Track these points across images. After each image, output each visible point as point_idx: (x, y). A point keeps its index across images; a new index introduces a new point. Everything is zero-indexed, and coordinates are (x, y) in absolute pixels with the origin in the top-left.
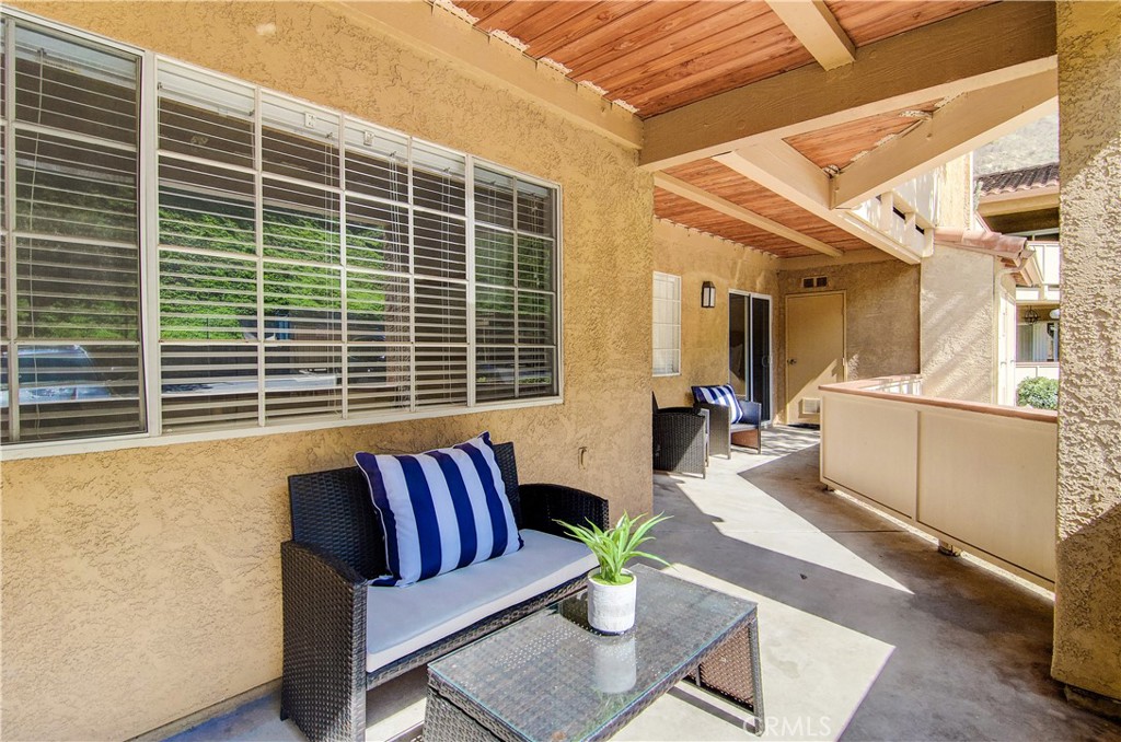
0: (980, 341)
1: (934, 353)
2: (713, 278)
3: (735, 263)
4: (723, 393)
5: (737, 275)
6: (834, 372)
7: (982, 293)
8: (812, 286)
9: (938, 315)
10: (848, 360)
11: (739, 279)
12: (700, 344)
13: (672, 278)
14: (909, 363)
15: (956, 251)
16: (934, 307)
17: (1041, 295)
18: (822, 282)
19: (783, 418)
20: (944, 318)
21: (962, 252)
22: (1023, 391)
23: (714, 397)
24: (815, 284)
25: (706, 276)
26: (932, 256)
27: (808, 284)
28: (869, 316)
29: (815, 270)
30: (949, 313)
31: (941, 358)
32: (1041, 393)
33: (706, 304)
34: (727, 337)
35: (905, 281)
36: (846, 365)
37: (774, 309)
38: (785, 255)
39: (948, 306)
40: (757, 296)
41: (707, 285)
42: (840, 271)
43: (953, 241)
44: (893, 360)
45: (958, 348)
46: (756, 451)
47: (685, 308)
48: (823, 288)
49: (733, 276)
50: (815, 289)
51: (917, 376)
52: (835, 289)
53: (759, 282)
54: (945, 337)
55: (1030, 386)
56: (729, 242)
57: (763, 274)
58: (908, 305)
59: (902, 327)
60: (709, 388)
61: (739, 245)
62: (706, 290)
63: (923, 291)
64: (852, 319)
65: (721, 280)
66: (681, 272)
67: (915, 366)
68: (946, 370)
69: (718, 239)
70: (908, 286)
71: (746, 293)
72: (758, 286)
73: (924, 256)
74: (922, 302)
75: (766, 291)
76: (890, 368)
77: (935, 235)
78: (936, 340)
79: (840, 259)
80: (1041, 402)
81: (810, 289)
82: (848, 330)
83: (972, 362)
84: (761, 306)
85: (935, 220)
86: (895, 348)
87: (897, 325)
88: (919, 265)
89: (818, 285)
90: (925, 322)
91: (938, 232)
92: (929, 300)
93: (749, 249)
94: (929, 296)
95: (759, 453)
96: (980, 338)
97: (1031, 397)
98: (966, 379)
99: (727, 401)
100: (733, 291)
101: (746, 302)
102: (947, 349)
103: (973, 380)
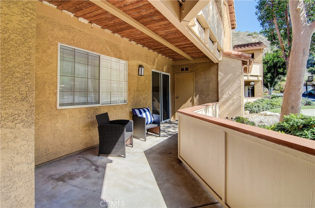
0: (237, 90)
1: (223, 94)
2: (144, 64)
3: (154, 60)
4: (145, 111)
5: (156, 65)
6: (191, 101)
7: (238, 73)
8: (183, 70)
9: (224, 81)
10: (195, 97)
11: (156, 66)
12: (138, 91)
13: (123, 62)
14: (215, 98)
15: (230, 58)
16: (223, 78)
17: (248, 78)
18: (187, 69)
19: (174, 118)
20: (226, 82)
21: (232, 59)
22: (246, 106)
23: (141, 113)
24: (184, 70)
25: (140, 63)
26: (222, 60)
27: (182, 70)
28: (201, 81)
29: (185, 65)
30: (228, 80)
31: (225, 96)
32: (251, 107)
33: (140, 74)
34: (151, 88)
35: (213, 69)
36: (194, 98)
37: (171, 78)
38: (174, 59)
39: (227, 78)
40: (164, 73)
41: (140, 66)
42: (193, 65)
43: (228, 55)
44: (210, 97)
45: (230, 93)
46: (159, 135)
47: (129, 75)
48: (187, 71)
49: (154, 65)
50: (184, 72)
51: (218, 103)
52: (191, 72)
53: (165, 68)
54: (226, 89)
55: (248, 104)
56: (151, 51)
57: (166, 65)
58: (215, 77)
59: (212, 85)
60: (139, 109)
61: (156, 53)
62: (140, 68)
63: (219, 73)
64: (196, 82)
65: (148, 65)
66: (127, 59)
67: (217, 99)
68: (227, 100)
69: (146, 48)
70: (214, 71)
71: (160, 72)
72: (165, 70)
73: (219, 60)
74: (219, 77)
75: (167, 72)
76: (209, 100)
77: (223, 53)
78: (224, 90)
79: (192, 61)
80: (251, 109)
81: (183, 72)
82: (195, 86)
83: (235, 98)
84: (166, 77)
85: (223, 48)
86: (210, 93)
87: (211, 85)
88: (218, 63)
89: (186, 70)
90: (220, 84)
91: (224, 52)
92: (221, 76)
93: (160, 55)
94: (221, 74)
95: (160, 136)
96: (237, 89)
97: (248, 108)
98: (233, 104)
99: (146, 115)
100: (154, 70)
101: (160, 75)
102: (227, 93)
103: (236, 104)
